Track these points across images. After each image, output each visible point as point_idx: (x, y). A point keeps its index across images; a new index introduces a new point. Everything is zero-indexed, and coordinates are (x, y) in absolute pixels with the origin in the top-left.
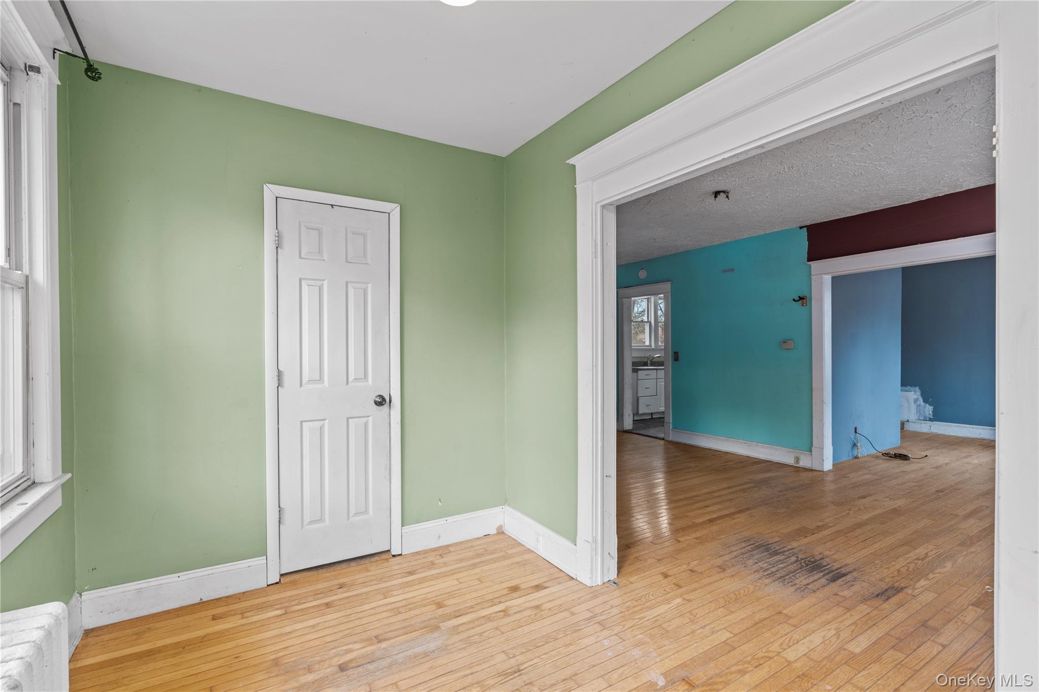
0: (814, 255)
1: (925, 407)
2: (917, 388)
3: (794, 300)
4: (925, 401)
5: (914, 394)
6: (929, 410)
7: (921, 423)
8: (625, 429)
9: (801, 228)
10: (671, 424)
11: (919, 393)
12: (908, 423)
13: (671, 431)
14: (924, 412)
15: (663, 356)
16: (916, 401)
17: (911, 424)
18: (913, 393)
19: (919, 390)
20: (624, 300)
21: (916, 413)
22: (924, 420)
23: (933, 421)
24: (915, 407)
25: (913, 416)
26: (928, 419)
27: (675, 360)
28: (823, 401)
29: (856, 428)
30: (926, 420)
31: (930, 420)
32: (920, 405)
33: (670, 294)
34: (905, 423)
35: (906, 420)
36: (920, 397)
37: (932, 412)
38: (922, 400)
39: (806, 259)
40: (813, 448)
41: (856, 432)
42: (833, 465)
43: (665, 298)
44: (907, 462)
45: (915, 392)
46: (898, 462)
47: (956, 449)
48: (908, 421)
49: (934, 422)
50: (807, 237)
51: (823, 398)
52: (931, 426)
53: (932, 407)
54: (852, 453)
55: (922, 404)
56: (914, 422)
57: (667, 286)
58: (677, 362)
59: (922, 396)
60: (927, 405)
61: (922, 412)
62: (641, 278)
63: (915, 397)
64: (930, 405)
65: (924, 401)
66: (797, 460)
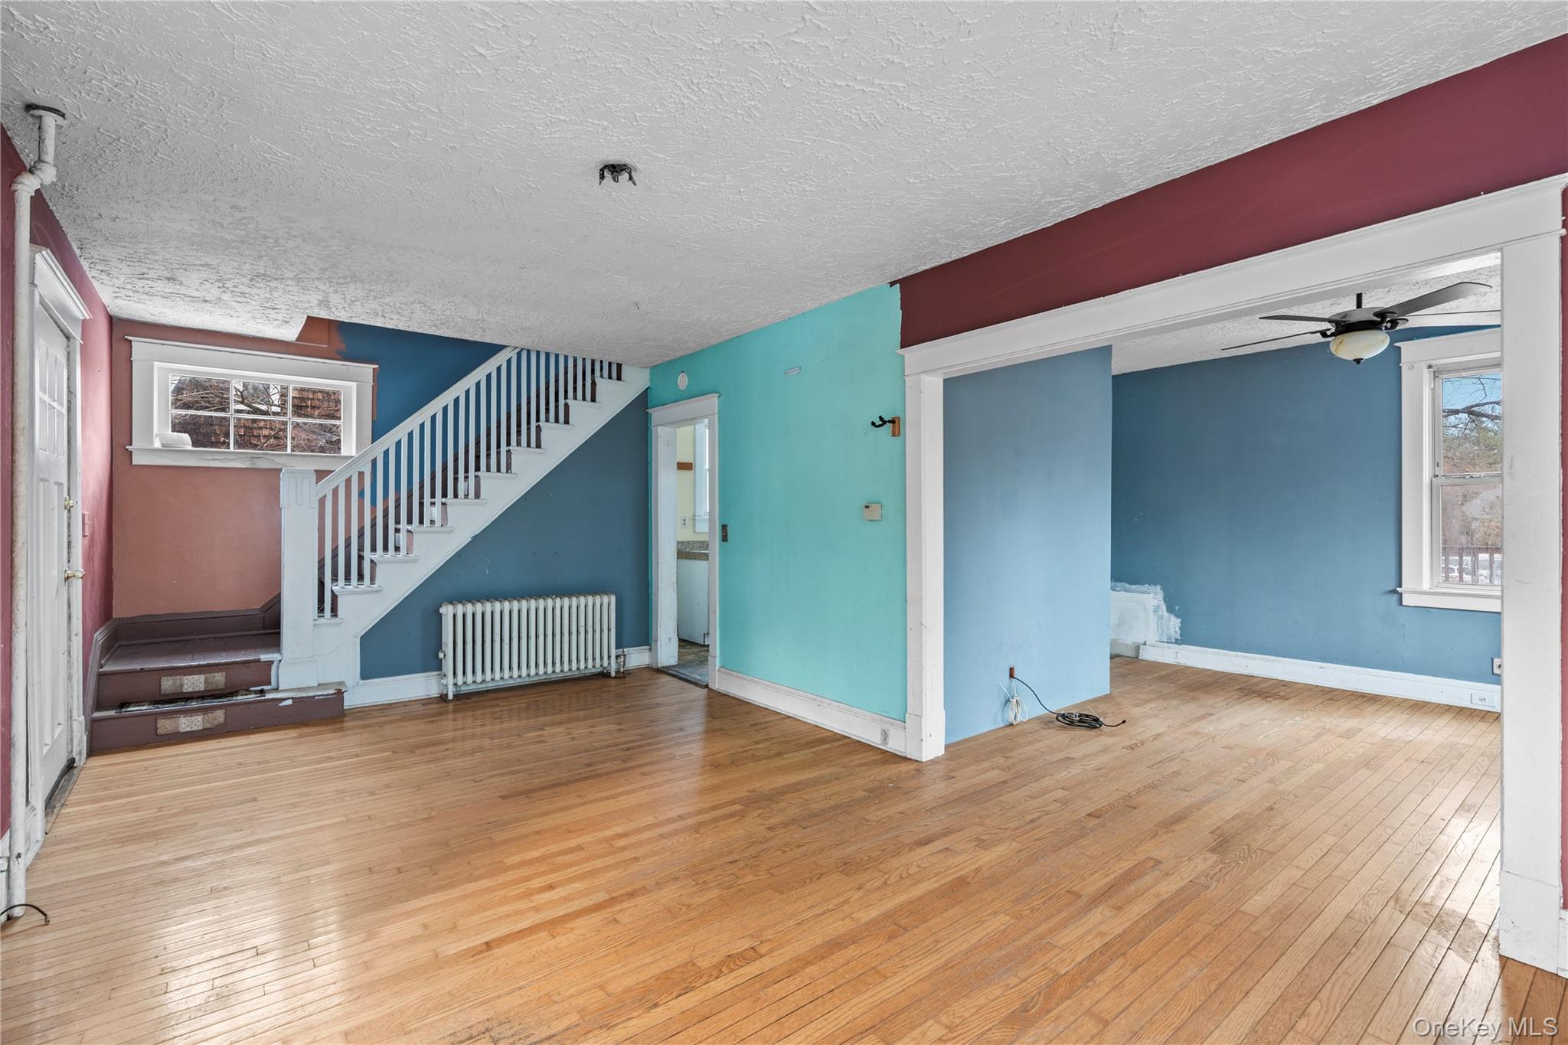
0: (911, 336)
1: (1169, 620)
2: (1158, 587)
3: (873, 424)
4: (1170, 610)
5: (1152, 598)
6: (1174, 624)
7: (1164, 648)
8: (660, 666)
9: (892, 284)
10: (718, 659)
11: (1160, 595)
12: (1145, 646)
13: (717, 673)
14: (1168, 628)
15: (707, 531)
16: (1156, 609)
17: (1148, 648)
18: (1152, 595)
19: (1161, 592)
20: (659, 428)
21: (1156, 629)
22: (1167, 642)
23: (1180, 644)
24: (1156, 619)
25: (1152, 637)
26: (1173, 641)
27: (723, 541)
28: (922, 624)
29: (1012, 670)
30: (1171, 643)
31: (1177, 642)
32: (1162, 617)
33: (716, 416)
34: (1141, 646)
35: (1143, 642)
36: (1162, 602)
37: (1180, 628)
38: (1164, 608)
39: (899, 345)
40: (907, 715)
41: (1012, 676)
42: (947, 747)
43: (711, 426)
44: (1094, 732)
45: (1155, 594)
46: (1079, 733)
47: (1194, 699)
48: (1145, 644)
49: (1182, 646)
50: (900, 301)
51: (922, 618)
52: (1177, 653)
53: (1180, 620)
54: (1003, 717)
55: (1166, 614)
56: (1154, 646)
57: (712, 402)
58: (726, 543)
59: (1165, 601)
60: (1173, 616)
61: (1166, 628)
62: (680, 388)
63: (1156, 602)
64: (1177, 616)
65: (1168, 611)
66: (885, 735)
